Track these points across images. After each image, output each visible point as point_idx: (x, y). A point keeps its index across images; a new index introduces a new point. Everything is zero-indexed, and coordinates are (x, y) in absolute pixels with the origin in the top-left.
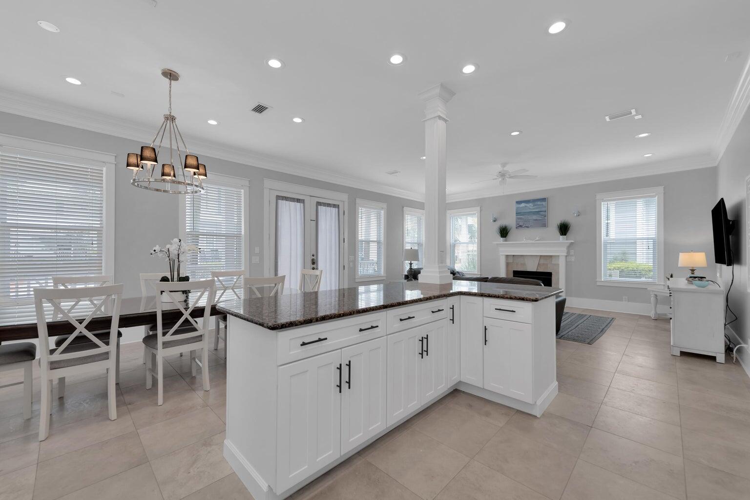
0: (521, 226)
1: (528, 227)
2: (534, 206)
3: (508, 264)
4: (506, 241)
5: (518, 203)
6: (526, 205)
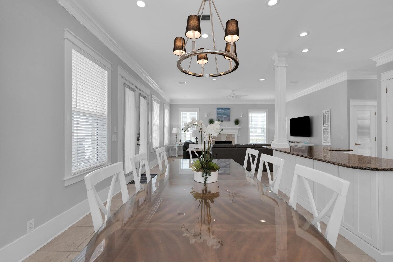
0: (219, 120)
1: (222, 121)
2: (225, 111)
5: (218, 109)
6: (222, 110)
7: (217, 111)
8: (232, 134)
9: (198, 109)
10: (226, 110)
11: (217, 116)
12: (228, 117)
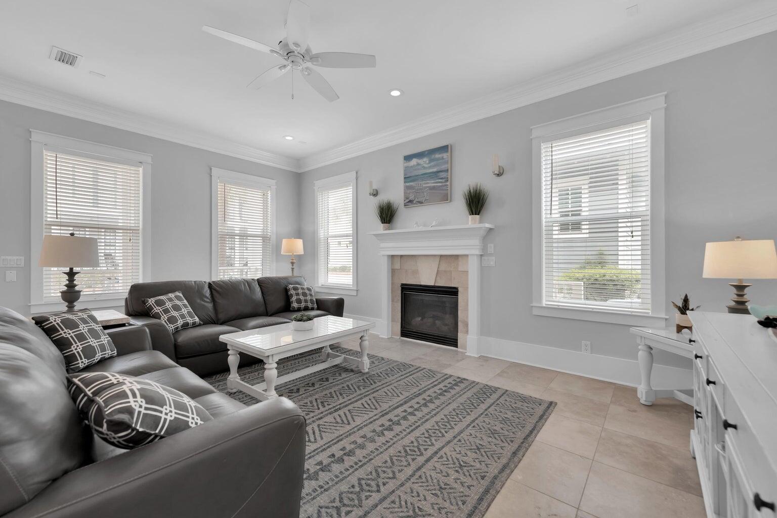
0: (411, 201)
1: (421, 203)
2: (431, 161)
3: (393, 272)
4: (389, 229)
5: (408, 158)
6: (418, 161)
7: (407, 169)
8: (458, 255)
9: (354, 174)
11: (407, 188)
12: (441, 184)
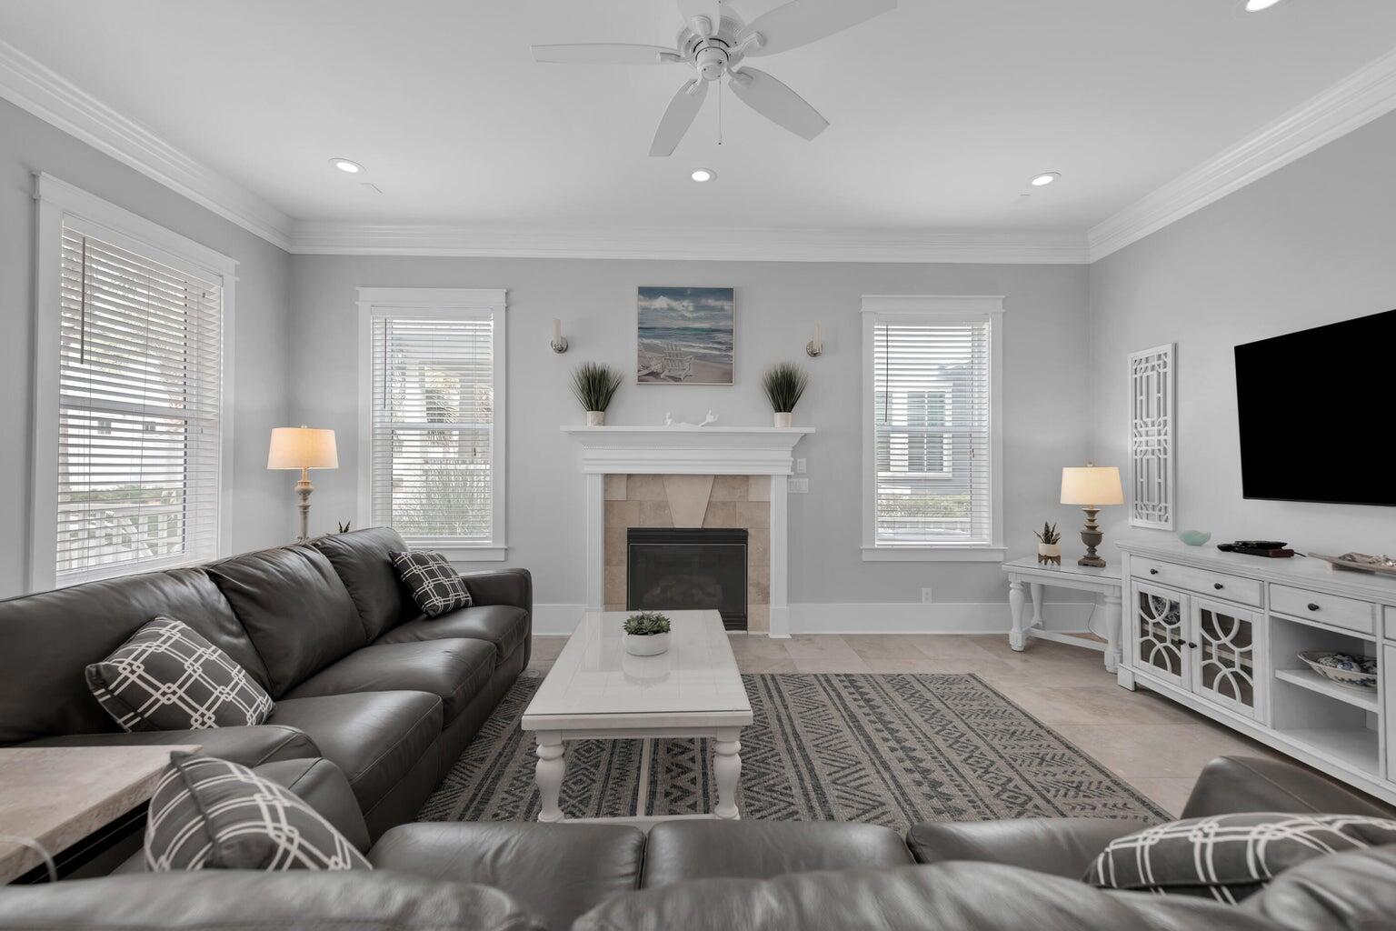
0: (654, 374)
1: (676, 379)
2: (698, 308)
3: (608, 506)
4: (604, 423)
5: (647, 292)
6: (674, 304)
7: (643, 312)
8: (747, 477)
9: (498, 297)
10: (703, 301)
11: (644, 348)
12: (718, 353)
